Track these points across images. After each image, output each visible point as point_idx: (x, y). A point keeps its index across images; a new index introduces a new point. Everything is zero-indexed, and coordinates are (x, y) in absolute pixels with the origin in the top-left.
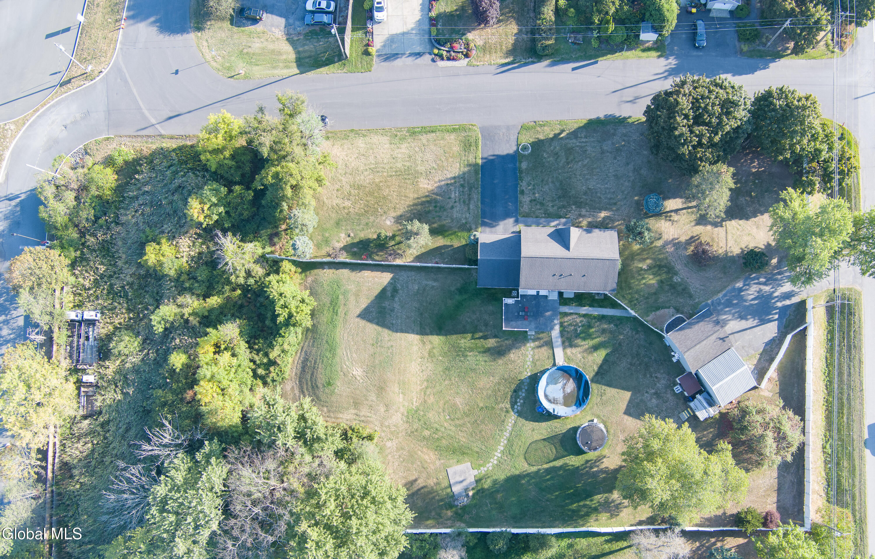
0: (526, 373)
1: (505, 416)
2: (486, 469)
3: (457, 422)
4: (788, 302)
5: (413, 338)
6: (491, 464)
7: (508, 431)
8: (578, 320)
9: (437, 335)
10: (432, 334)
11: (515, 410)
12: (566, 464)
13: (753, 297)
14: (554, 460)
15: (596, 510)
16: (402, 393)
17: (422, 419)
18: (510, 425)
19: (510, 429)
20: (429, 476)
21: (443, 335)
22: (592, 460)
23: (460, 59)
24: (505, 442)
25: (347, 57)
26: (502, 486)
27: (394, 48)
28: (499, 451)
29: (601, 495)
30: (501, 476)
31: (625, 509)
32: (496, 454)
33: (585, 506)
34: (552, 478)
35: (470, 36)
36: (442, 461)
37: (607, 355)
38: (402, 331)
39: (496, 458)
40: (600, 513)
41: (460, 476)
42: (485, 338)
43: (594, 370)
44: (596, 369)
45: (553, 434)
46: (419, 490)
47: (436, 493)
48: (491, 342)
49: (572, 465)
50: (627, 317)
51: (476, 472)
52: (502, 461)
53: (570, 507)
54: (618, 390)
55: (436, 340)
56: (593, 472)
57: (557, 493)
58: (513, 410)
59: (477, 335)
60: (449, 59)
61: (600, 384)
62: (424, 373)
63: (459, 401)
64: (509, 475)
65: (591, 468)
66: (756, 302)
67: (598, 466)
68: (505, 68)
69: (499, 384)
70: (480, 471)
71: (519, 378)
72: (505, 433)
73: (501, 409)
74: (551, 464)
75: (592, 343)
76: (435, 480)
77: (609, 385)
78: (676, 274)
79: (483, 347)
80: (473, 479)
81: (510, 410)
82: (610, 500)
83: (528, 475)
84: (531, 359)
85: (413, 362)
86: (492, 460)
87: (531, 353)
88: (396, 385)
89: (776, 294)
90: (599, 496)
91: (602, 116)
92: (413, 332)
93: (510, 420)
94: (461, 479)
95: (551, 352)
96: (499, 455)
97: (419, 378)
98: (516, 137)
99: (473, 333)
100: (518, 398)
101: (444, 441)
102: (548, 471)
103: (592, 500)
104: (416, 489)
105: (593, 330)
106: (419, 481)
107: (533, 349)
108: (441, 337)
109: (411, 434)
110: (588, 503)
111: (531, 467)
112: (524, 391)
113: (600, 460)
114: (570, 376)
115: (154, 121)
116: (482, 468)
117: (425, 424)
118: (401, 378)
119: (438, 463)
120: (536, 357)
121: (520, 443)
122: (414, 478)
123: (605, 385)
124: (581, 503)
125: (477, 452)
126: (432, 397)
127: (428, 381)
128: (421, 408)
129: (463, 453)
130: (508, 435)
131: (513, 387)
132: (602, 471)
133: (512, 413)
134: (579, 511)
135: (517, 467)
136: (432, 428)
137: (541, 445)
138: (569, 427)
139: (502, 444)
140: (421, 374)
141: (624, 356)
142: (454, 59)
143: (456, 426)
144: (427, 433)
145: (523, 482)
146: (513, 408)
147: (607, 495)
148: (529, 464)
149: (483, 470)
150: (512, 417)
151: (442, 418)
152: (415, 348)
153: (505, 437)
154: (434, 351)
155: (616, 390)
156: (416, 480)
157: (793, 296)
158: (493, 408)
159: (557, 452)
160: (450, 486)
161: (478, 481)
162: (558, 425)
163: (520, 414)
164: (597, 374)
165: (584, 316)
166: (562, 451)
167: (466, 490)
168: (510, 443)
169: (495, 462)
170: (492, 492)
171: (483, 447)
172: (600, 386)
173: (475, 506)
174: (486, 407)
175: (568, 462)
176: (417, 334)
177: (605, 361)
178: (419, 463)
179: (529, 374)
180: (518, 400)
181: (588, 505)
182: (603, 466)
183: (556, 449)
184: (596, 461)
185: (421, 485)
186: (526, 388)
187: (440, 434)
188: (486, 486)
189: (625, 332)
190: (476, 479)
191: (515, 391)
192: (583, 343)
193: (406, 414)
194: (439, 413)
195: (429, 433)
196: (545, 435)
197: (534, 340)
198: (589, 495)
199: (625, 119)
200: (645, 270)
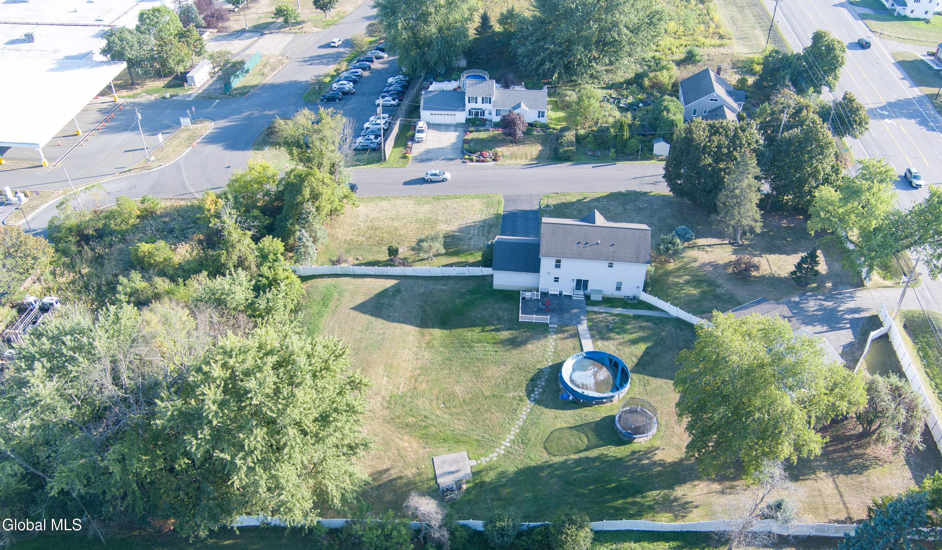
0: (546, 363)
1: (518, 404)
2: (488, 459)
3: (454, 410)
4: (857, 316)
5: (411, 330)
6: (495, 454)
7: (521, 420)
8: (610, 319)
9: (440, 328)
10: (433, 327)
11: (532, 399)
12: (602, 454)
13: (814, 309)
14: (586, 450)
15: (651, 508)
16: (387, 376)
17: (408, 406)
18: (524, 413)
19: (524, 417)
20: (406, 465)
21: (447, 329)
22: (640, 451)
23: (488, 161)
24: (517, 431)
25: (385, 159)
26: (511, 479)
27: (430, 156)
28: (508, 440)
29: (658, 492)
30: (511, 469)
31: (694, 510)
32: (504, 443)
33: (634, 503)
34: (583, 470)
35: (498, 149)
36: (428, 450)
37: (648, 348)
38: (399, 321)
39: (503, 447)
40: (658, 513)
41: (451, 465)
42: (497, 330)
43: (632, 361)
44: (636, 361)
45: (583, 423)
46: (390, 481)
47: (414, 486)
48: (506, 334)
49: (613, 457)
50: (667, 318)
51: (473, 463)
52: (511, 450)
53: (612, 504)
54: (665, 380)
55: (437, 333)
56: (644, 464)
57: (592, 487)
58: (529, 399)
59: (488, 328)
60: (477, 161)
61: (641, 373)
62: (419, 361)
63: (458, 389)
64: (520, 466)
65: (640, 460)
66: (820, 313)
67: (648, 458)
68: (529, 166)
69: (512, 373)
70: (479, 462)
71: (538, 367)
72: (517, 422)
73: (514, 398)
74: (582, 455)
75: (627, 337)
76: (414, 470)
77: (655, 375)
78: (718, 286)
79: (494, 338)
80: (469, 471)
81: (525, 398)
82: (672, 498)
83: (550, 466)
84: (553, 350)
85: (407, 350)
86: (497, 450)
87: (554, 344)
88: (382, 367)
89: (840, 309)
90: (655, 493)
91: (623, 190)
92: (412, 324)
93: (524, 409)
94: (452, 469)
95: (578, 343)
96: (508, 445)
97: (411, 365)
98: (538, 201)
99: (484, 326)
100: (536, 386)
101: (433, 429)
102: (578, 462)
103: (645, 497)
104: (385, 480)
105: (629, 327)
106: (392, 472)
107: (555, 340)
108: (444, 331)
109: (392, 421)
110: (638, 500)
111: (553, 458)
112: (543, 380)
113: (651, 452)
114: (603, 364)
115: (192, 191)
116: (483, 459)
117: (411, 410)
118: (389, 362)
119: (421, 451)
120: (559, 348)
121: (537, 431)
122: (385, 467)
123: (648, 375)
124: (630, 500)
125: (477, 440)
126: (424, 385)
127: (422, 369)
128: (409, 394)
129: (458, 442)
130: (521, 424)
131: (530, 376)
132: (655, 463)
133: (529, 402)
134: (627, 509)
135: (533, 457)
136: (420, 415)
137: (567, 434)
138: (604, 415)
139: (512, 433)
140: (415, 363)
141: (669, 349)
142: (482, 161)
143: (451, 415)
144: (411, 420)
145: (542, 474)
146: (529, 396)
147: (666, 491)
148: (550, 453)
149: (484, 461)
150: (528, 405)
151: (434, 406)
152: (411, 338)
153: (517, 426)
154: (434, 342)
155: (663, 380)
156: (387, 470)
157: (862, 311)
158: (502, 396)
159: (589, 441)
160: (435, 478)
161: (476, 474)
162: (590, 413)
163: (538, 402)
164: (637, 365)
165: (616, 315)
166: (595, 441)
167: (459, 483)
168: (524, 431)
169: (502, 452)
170: (496, 486)
171: (486, 436)
172: (641, 376)
173: (469, 502)
174: (494, 396)
175: (605, 452)
176: (416, 326)
177: (646, 353)
178: (395, 451)
179: (550, 364)
180: (536, 389)
181: (639, 502)
182: (656, 458)
183: (588, 437)
184: (646, 453)
185: (395, 476)
186: (547, 377)
187: (429, 421)
188: (488, 480)
189: (667, 329)
190: (474, 470)
191: (532, 380)
192: (617, 337)
193: (387, 398)
194: (432, 401)
195: (414, 420)
196: (572, 422)
197: (556, 333)
198: (640, 490)
199: (646, 193)
200: (682, 283)
